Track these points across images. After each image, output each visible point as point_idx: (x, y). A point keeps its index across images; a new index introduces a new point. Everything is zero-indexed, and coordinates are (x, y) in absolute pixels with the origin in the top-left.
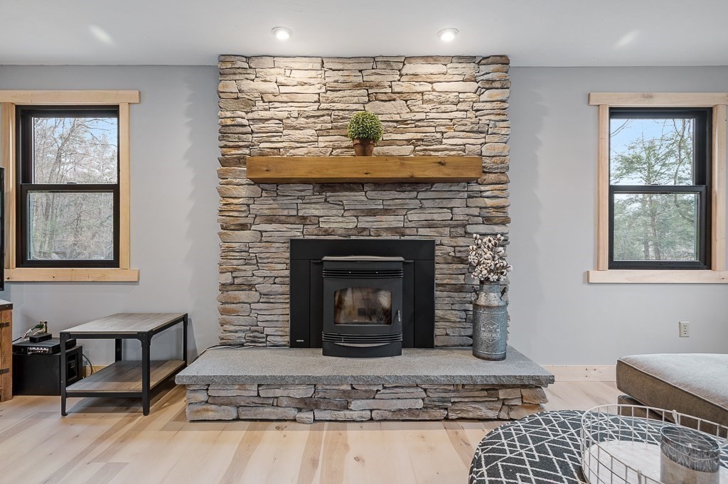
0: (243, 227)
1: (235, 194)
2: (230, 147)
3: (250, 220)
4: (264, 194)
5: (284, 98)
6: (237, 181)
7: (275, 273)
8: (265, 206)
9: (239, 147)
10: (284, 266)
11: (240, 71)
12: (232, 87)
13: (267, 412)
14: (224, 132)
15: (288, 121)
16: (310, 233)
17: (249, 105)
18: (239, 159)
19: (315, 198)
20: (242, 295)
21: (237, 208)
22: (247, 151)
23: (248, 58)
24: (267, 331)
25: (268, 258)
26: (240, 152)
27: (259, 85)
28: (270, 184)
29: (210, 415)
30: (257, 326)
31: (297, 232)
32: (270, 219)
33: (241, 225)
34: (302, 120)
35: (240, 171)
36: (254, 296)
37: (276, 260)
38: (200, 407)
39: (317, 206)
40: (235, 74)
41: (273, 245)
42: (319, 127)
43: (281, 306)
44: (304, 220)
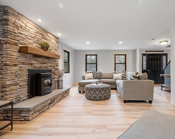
0: (16, 65)
1: (14, 55)
2: (12, 39)
4: (22, 56)
5: (27, 30)
6: (14, 50)
7: (24, 79)
8: (22, 59)
9: (15, 40)
10: (26, 77)
11: (15, 16)
12: (13, 19)
13: (45, 109)
14: (10, 33)
15: (27, 36)
17: (17, 27)
18: (15, 44)
19: (33, 59)
20: (15, 87)
21: (14, 59)
22: (17, 42)
23: (18, 13)
24: (22, 96)
25: (22, 75)
26: (15, 41)
27: (20, 22)
29: (35, 116)
30: (19, 96)
31: (30, 67)
32: (23, 64)
33: (15, 65)
34: (31, 38)
35: (16, 48)
36: (18, 87)
37: (24, 75)
38: (32, 115)
39: (34, 61)
40: (13, 15)
41: (24, 71)
42: (34, 41)
43: (25, 88)
44: (31, 64)
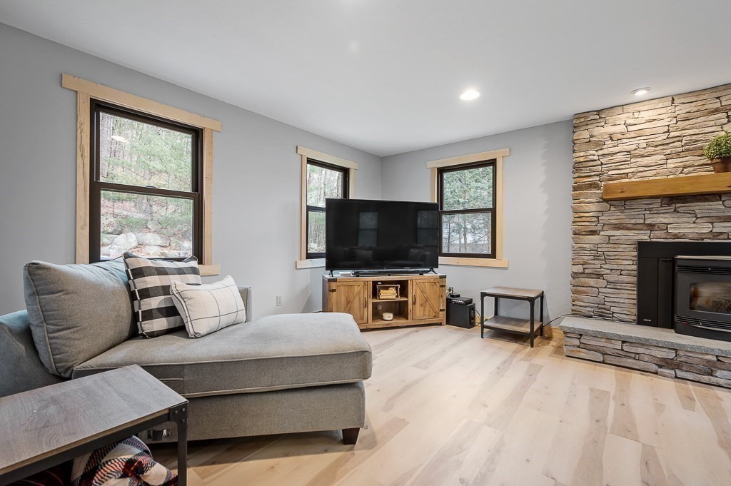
0: (593, 233)
1: (587, 210)
2: (582, 177)
3: (599, 228)
4: (612, 208)
5: (633, 135)
6: (588, 200)
7: (622, 267)
8: (615, 216)
9: (590, 176)
10: (631, 262)
11: (592, 122)
12: (585, 134)
13: (630, 362)
14: (577, 167)
15: (637, 151)
16: (658, 236)
17: (599, 144)
18: (590, 185)
19: (663, 210)
20: (592, 282)
21: (588, 219)
22: (597, 178)
23: (599, 112)
24: (613, 309)
25: (616, 255)
26: (591, 180)
27: (609, 129)
28: (618, 201)
29: (582, 355)
30: (604, 304)
31: (644, 236)
32: (618, 227)
33: (591, 231)
34: (651, 149)
35: (591, 193)
36: (602, 283)
37: (623, 258)
38: (574, 349)
39: (666, 216)
40: (587, 125)
41: (620, 246)
42: (669, 151)
43: (627, 292)
44: (651, 227)
